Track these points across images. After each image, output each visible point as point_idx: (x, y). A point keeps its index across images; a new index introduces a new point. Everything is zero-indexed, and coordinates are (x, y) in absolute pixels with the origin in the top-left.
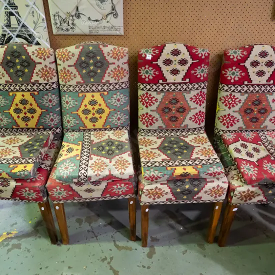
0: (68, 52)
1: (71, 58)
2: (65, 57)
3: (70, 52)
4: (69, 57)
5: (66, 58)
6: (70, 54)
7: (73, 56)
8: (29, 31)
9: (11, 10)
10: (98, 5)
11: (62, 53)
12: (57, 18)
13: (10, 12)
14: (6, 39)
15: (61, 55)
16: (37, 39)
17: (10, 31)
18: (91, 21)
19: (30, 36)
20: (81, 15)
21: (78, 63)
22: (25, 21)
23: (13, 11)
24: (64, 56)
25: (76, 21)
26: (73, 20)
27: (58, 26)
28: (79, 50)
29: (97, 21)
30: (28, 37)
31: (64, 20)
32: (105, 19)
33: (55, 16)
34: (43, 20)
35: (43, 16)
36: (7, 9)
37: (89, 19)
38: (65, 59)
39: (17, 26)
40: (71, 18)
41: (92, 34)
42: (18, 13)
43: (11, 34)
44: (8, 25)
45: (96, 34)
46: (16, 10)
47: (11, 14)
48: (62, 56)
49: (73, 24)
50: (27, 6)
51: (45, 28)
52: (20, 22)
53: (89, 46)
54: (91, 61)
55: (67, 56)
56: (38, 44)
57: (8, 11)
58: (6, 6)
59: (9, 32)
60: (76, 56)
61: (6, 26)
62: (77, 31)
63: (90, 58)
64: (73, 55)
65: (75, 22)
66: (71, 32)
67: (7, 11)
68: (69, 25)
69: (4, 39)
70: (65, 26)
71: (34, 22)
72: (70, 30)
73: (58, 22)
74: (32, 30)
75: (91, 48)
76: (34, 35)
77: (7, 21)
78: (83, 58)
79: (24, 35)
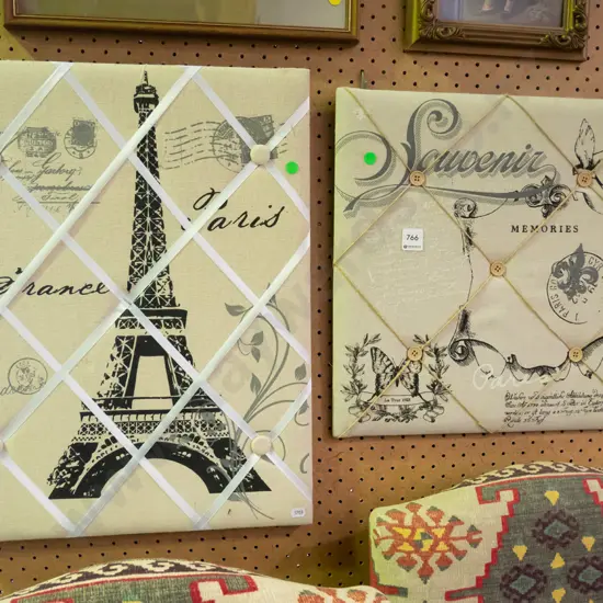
0: (444, 522)
1: (460, 555)
2: (433, 549)
3: (455, 521)
4: (452, 548)
5: (436, 557)
6: (458, 531)
7: (474, 544)
8: (220, 426)
9: (151, 330)
10: (554, 306)
11: (413, 529)
12: (365, 361)
13: (141, 338)
14: (89, 465)
15: (410, 540)
16: (253, 461)
17: (124, 427)
18: (519, 373)
19: (222, 447)
20: (476, 348)
21: (497, 574)
22: (209, 379)
23: (160, 336)
24: (427, 544)
25: (454, 375)
26: (438, 370)
27: (364, 397)
28: (500, 508)
29: (543, 370)
30: (210, 453)
31: (397, 370)
32: (577, 364)
33: (356, 352)
34: (300, 372)
35: (302, 353)
36: (132, 323)
37: (512, 363)
38: (432, 562)
39: (167, 404)
40: (430, 361)
41: (517, 427)
42: (180, 343)
43: (124, 441)
44: (119, 402)
45: (533, 426)
46: (174, 332)
47: (148, 347)
48: (418, 546)
49: (436, 387)
50: (235, 311)
51: (303, 409)
52: (185, 386)
53: (541, 486)
54: (558, 562)
55: (442, 546)
56: (255, 483)
57: (136, 332)
58: (127, 313)
59: (117, 433)
60: (489, 542)
61: (106, 404)
62: (451, 417)
63: (552, 548)
64: (473, 536)
65: (446, 379)
66: (421, 423)
67: (127, 332)
68: (416, 394)
69: (81, 468)
70: (397, 395)
71: (255, 383)
72: (420, 414)
73: (368, 379)
74: (239, 422)
75: (553, 496)
76: (240, 444)
77: (115, 380)
78: (520, 551)
79: (192, 445)
